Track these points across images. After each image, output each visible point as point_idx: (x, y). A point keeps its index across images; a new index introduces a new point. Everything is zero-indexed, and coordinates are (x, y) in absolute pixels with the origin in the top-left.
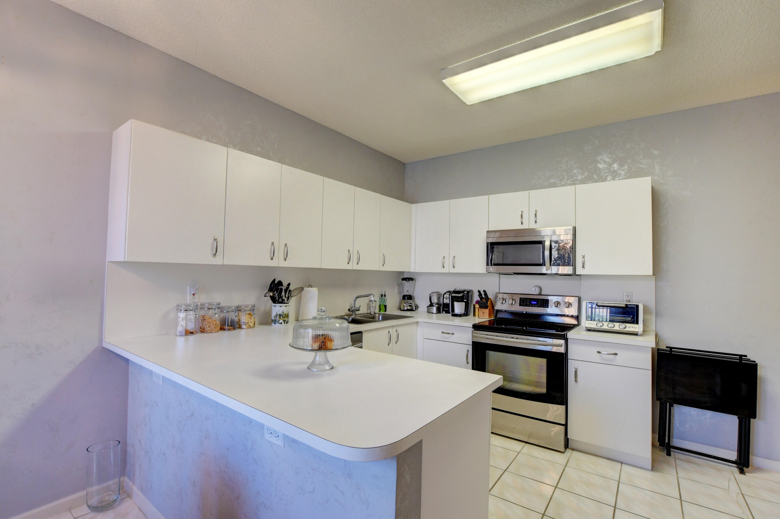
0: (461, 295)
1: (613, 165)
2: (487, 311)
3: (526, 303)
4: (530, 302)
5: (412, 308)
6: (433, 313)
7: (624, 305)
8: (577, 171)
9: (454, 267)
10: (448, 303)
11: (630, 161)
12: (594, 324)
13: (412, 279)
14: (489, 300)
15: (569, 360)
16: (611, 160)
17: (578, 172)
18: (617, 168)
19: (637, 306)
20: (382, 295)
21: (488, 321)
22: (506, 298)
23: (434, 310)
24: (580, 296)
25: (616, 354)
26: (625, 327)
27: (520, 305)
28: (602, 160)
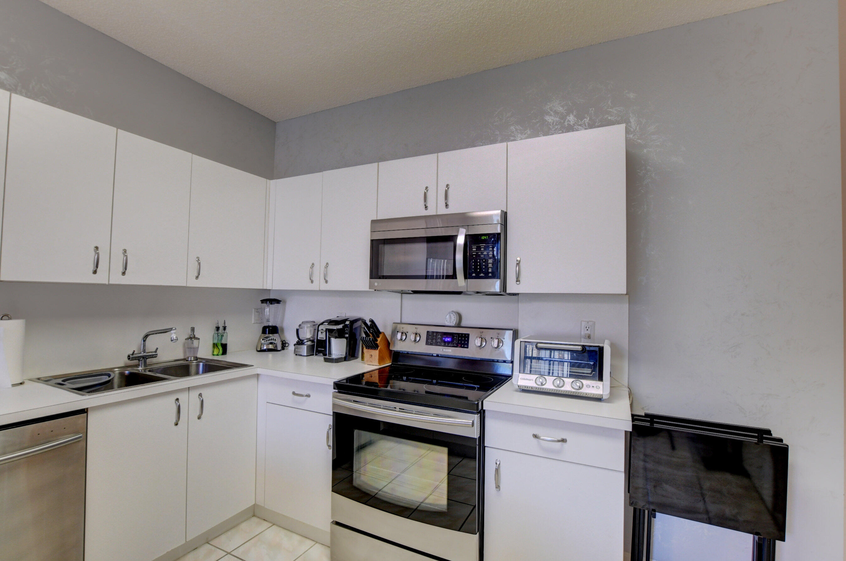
0: (340, 326)
1: (568, 118)
2: (375, 353)
3: (436, 340)
4: (441, 339)
5: (276, 346)
6: (301, 355)
7: (580, 347)
8: (515, 128)
9: (326, 282)
10: (325, 339)
11: (592, 110)
12: (532, 380)
13: (277, 301)
14: (381, 336)
15: (486, 448)
16: (565, 110)
17: (516, 130)
18: (573, 122)
19: (601, 349)
20: (218, 328)
21: (378, 370)
22: (407, 332)
23: (304, 349)
24: (516, 328)
25: (563, 441)
26: (581, 386)
27: (427, 343)
28: (551, 110)
